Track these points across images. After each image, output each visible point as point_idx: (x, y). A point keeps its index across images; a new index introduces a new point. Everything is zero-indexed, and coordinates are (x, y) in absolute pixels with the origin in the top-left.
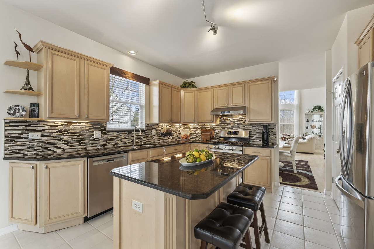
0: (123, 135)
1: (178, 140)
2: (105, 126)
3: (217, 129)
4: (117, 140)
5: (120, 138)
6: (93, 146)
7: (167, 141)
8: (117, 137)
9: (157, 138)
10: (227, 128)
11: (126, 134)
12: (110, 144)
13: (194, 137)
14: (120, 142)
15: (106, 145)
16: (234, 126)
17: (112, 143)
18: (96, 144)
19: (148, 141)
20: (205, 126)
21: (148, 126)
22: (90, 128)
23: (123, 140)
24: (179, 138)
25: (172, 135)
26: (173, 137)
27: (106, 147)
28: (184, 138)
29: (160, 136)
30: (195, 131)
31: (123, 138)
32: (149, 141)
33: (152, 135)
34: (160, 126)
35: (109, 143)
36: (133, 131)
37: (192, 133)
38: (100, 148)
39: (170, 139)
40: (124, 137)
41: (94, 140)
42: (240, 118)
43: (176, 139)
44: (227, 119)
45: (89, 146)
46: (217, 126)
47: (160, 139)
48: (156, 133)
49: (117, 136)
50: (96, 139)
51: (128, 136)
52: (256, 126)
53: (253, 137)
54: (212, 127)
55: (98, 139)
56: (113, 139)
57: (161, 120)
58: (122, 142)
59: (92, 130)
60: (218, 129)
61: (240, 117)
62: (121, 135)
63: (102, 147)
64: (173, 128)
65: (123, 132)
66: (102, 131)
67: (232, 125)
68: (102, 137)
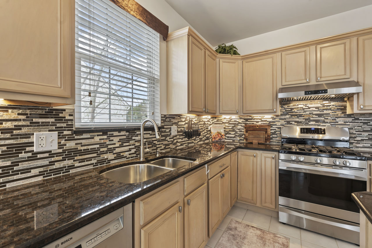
0: (116, 140)
1: (206, 141)
2: (68, 117)
3: (275, 123)
4: (103, 153)
5: (109, 147)
6: (29, 175)
7: (193, 144)
8: (102, 145)
9: (179, 140)
10: (295, 122)
11: (125, 137)
12: (83, 164)
13: (231, 137)
14: (110, 156)
15: (72, 167)
16: (311, 119)
17: (90, 159)
18: (42, 169)
19: (165, 148)
20: (251, 119)
21: (164, 119)
22: (16, 123)
23: (118, 150)
24: (208, 138)
25: (199, 135)
26: (201, 137)
27: (72, 171)
28: (217, 139)
29: (183, 137)
30: (233, 127)
31: (117, 145)
32: (167, 147)
33: (171, 136)
34: (183, 120)
35: (82, 161)
36: (139, 129)
37: (226, 130)
38: (54, 178)
39: (196, 142)
40: (120, 143)
41: (34, 156)
42: (325, 105)
43: (203, 141)
44: (296, 107)
45: (15, 177)
46: (274, 119)
47: (184, 143)
48: (178, 132)
49: (102, 141)
50: (39, 156)
51: (128, 139)
52: (363, 119)
53: (356, 139)
54: (265, 121)
55: (47, 155)
56: (93, 151)
57: (192, 107)
58: (115, 155)
59: (24, 130)
60: (278, 124)
61: (324, 102)
62: (111, 138)
63: (62, 174)
64: (201, 123)
65: (116, 133)
66: (60, 130)
67: (307, 118)
68: (60, 146)
